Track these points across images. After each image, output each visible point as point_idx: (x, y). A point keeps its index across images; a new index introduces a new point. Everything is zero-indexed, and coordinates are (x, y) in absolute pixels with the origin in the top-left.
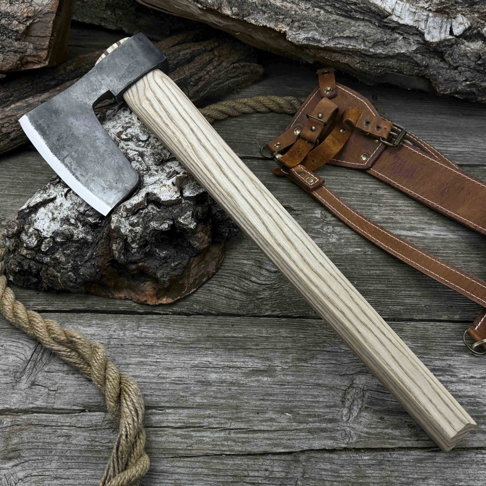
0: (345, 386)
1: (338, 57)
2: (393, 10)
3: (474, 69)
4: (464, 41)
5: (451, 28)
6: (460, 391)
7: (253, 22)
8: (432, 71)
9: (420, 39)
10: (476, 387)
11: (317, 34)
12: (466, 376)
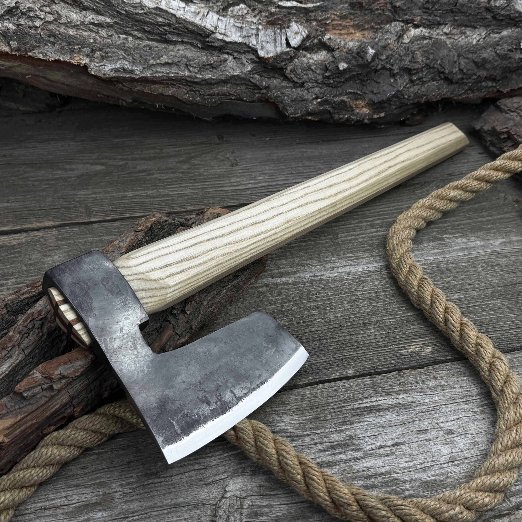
0: (215, 498)
1: (160, 89)
2: (216, 28)
3: (323, 83)
4: (304, 53)
5: (287, 40)
6: (369, 469)
7: (41, 56)
8: (275, 93)
9: (254, 57)
10: (389, 458)
11: (127, 63)
12: (373, 446)
